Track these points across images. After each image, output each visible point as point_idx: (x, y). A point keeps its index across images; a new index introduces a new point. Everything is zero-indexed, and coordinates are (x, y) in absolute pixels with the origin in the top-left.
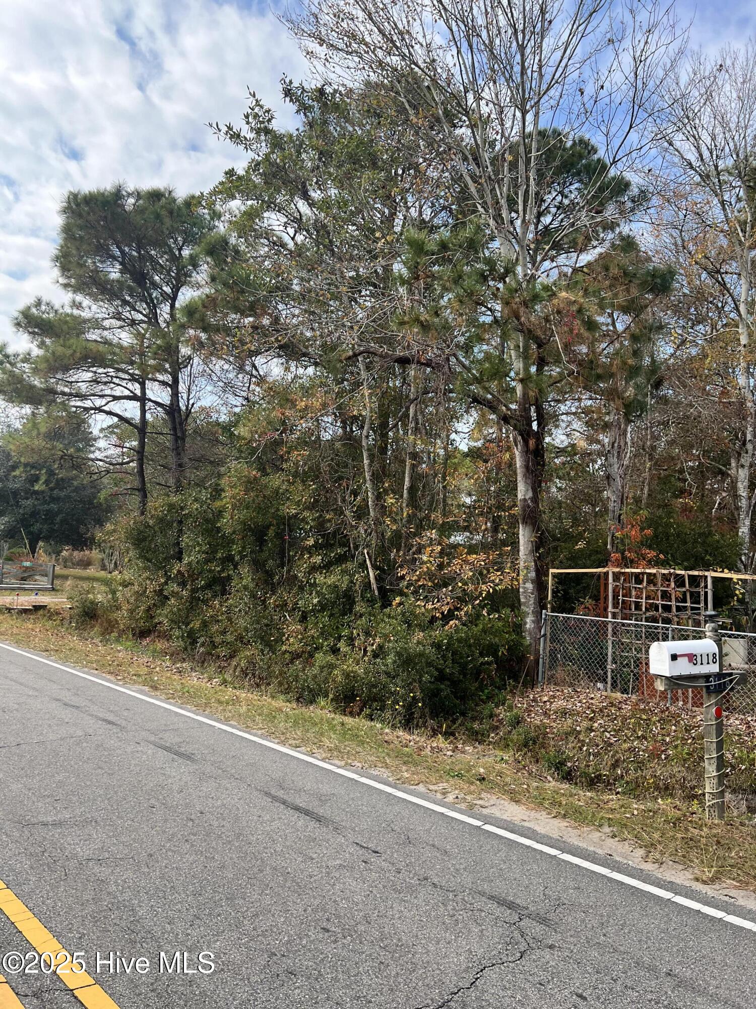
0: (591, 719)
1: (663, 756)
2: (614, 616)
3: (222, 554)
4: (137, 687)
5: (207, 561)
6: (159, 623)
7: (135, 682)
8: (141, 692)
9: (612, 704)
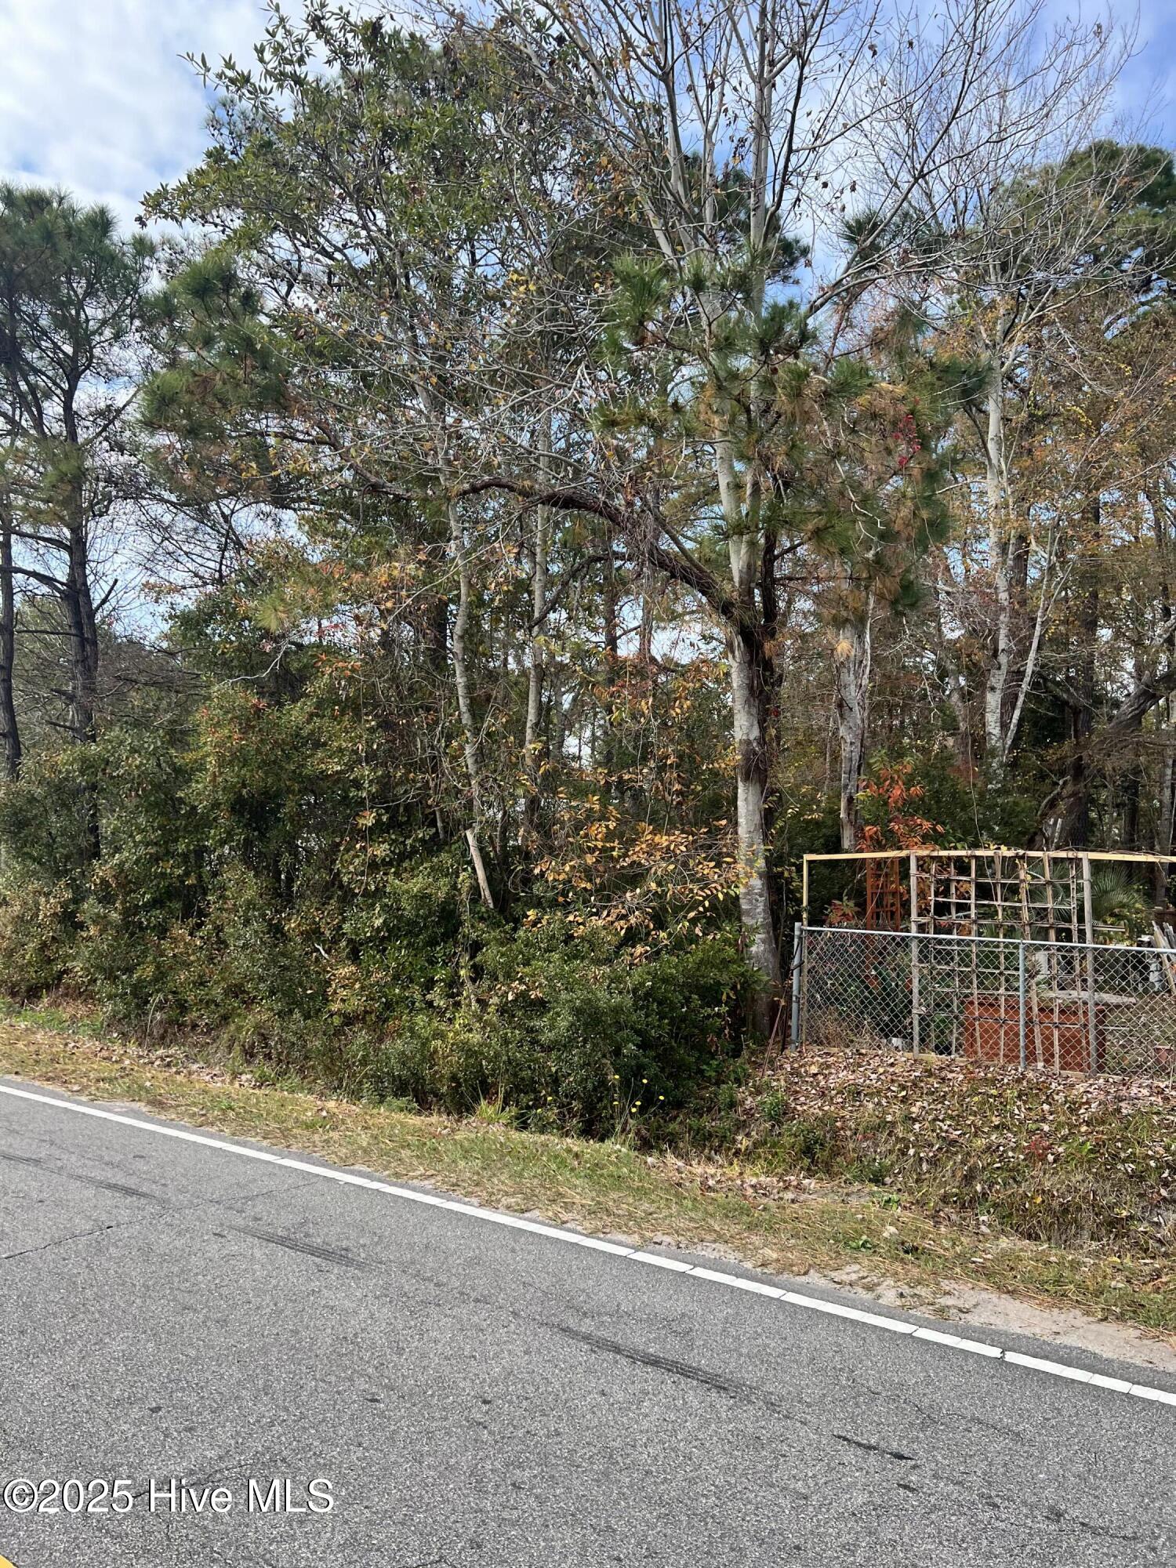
0: (904, 1100)
1: (1051, 1158)
2: (922, 928)
3: (188, 845)
4: (118, 1104)
5: (156, 859)
6: (66, 972)
7: (113, 1096)
8: (137, 1114)
9: (931, 1074)
